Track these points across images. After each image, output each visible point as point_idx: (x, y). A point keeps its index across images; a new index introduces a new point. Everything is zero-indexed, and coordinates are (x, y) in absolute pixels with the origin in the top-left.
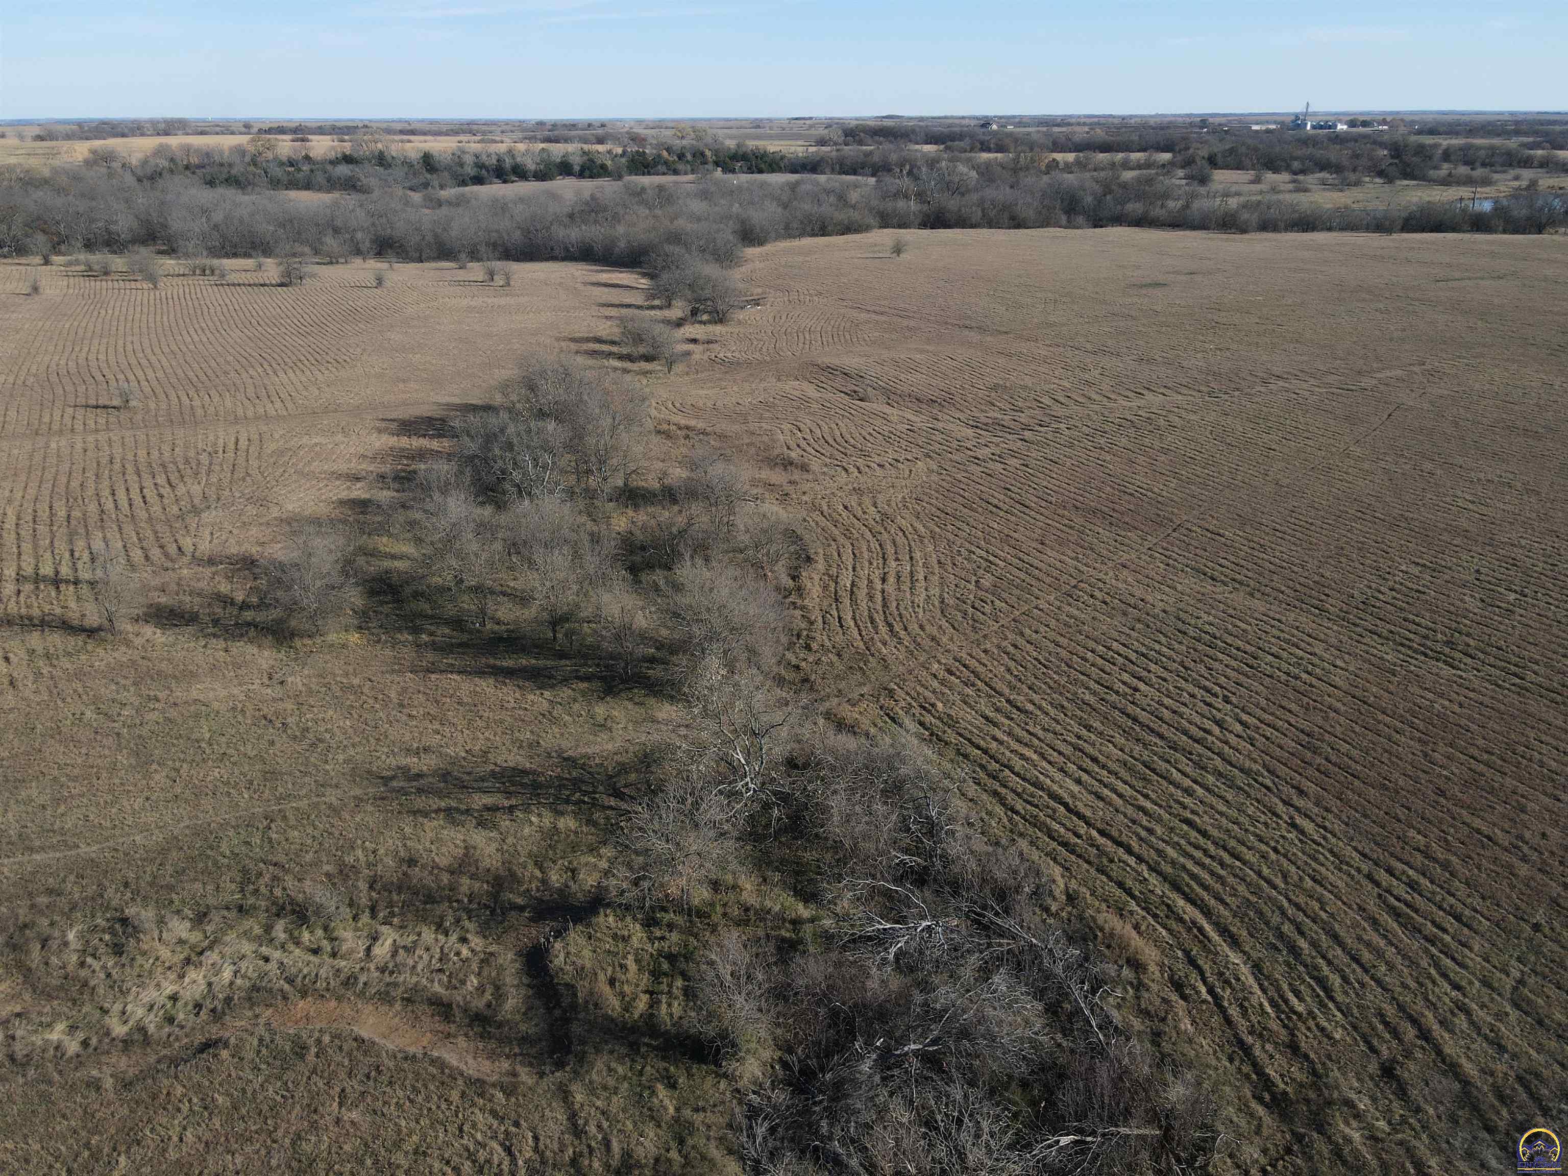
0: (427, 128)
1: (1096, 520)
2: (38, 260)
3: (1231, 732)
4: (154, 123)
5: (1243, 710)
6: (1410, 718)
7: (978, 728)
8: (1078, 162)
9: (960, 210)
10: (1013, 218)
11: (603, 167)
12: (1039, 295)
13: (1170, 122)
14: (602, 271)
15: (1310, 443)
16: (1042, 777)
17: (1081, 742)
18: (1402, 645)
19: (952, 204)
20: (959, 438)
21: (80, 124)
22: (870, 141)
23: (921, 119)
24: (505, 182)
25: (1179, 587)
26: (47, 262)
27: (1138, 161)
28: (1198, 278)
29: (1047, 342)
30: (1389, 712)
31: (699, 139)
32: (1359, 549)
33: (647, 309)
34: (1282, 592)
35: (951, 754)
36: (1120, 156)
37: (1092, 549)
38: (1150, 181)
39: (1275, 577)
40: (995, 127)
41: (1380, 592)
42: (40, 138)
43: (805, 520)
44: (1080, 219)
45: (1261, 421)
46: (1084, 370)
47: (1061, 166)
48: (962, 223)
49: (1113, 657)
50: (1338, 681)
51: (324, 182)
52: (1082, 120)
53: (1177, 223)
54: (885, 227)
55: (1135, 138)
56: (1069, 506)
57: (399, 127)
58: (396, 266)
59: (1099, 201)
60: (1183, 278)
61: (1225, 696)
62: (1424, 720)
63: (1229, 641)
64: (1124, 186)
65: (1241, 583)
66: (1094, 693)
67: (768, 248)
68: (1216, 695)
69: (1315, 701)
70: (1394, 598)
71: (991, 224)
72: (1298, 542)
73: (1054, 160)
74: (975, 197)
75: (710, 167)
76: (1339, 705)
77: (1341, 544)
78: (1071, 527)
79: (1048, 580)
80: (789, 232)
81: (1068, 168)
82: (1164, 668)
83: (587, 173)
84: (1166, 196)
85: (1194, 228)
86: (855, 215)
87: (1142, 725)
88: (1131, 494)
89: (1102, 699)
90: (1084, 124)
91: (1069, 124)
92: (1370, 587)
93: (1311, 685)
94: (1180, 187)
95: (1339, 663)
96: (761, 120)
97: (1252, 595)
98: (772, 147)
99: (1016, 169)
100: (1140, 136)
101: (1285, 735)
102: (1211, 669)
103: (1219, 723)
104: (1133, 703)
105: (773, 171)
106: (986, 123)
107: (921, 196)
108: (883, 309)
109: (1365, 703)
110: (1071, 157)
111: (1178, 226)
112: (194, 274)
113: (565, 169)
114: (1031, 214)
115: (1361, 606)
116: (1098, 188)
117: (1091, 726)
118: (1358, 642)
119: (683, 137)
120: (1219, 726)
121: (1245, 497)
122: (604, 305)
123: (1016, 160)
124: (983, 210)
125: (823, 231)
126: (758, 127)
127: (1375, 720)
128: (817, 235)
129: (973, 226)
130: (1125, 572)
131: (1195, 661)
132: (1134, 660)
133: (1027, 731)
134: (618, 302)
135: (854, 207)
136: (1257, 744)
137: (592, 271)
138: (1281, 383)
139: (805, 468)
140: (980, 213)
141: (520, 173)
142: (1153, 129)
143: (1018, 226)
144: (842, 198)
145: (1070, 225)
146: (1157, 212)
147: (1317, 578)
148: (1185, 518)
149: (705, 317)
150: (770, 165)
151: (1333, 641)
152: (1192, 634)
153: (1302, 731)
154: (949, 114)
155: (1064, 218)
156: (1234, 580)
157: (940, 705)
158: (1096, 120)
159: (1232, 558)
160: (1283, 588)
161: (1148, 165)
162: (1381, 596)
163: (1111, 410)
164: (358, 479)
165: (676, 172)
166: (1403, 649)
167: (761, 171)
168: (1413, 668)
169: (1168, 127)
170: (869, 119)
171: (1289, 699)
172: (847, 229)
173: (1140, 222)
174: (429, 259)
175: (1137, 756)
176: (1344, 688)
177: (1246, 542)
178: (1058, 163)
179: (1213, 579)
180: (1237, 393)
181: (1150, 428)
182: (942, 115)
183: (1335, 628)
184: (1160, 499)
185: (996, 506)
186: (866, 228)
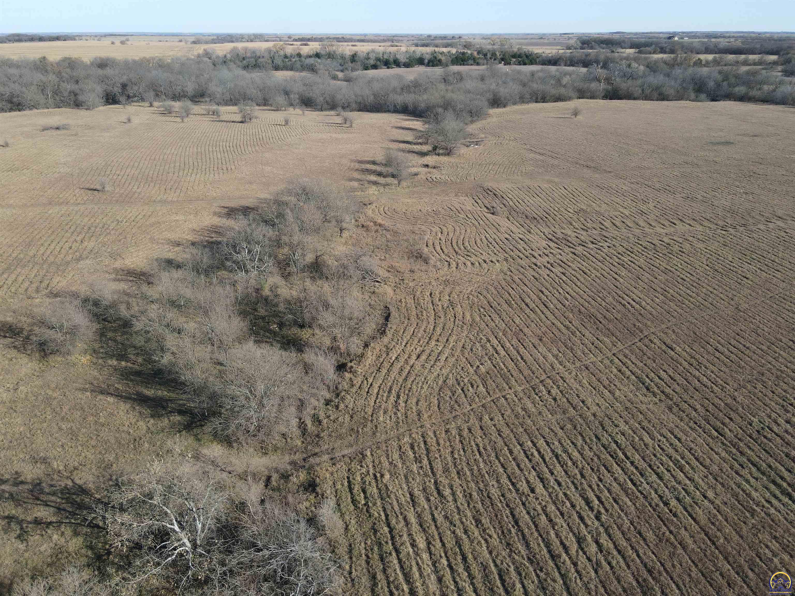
0: (372, 38)
1: (588, 325)
2: (147, 104)
3: (585, 553)
4: (249, 36)
5: (606, 530)
6: (746, 568)
7: (400, 505)
8: (715, 60)
9: (628, 89)
10: (660, 94)
11: (440, 61)
12: (645, 147)
13: (788, 37)
14: (409, 120)
15: (779, 275)
16: (415, 569)
17: (464, 537)
18: (774, 482)
19: (624, 85)
20: (534, 247)
21: (218, 36)
22: (597, 47)
23: (636, 34)
24: (388, 68)
25: (617, 393)
26: (151, 105)
27: (755, 60)
28: (757, 139)
29: (633, 180)
30: (730, 559)
31: (502, 45)
32: (777, 377)
33: (415, 144)
34: (695, 410)
35: (367, 526)
36: (743, 56)
37: (572, 349)
38: (754, 73)
39: (697, 395)
40: (676, 39)
41: (776, 422)
42: (194, 42)
43: (400, 301)
44: (703, 96)
45: (748, 253)
46: (644, 202)
47: (704, 62)
48: (629, 96)
49: (532, 455)
50: (699, 512)
51: (299, 67)
52: (732, 35)
53: (766, 100)
54: (582, 98)
55: (758, 46)
56: (576, 310)
57: (358, 38)
58: (307, 112)
59: (718, 85)
60: (746, 139)
61: (599, 512)
62: (758, 575)
63: (629, 454)
64: (737, 77)
65: (667, 396)
66: (500, 487)
67: (508, 109)
68: (591, 509)
69: (671, 532)
70: (786, 431)
71: (647, 98)
72: (730, 364)
73: (699, 59)
74: (639, 82)
75: (497, 61)
76: (690, 541)
77: (764, 370)
78: (568, 328)
79: (527, 372)
80: (522, 100)
81: (707, 64)
82: (566, 472)
83: (431, 64)
84: (762, 83)
85: (777, 103)
86: (563, 91)
87: (520, 530)
88: (624, 305)
89: (503, 495)
90: (733, 37)
91: (724, 37)
92: (770, 417)
93: (675, 515)
94: (777, 77)
95: (710, 494)
96: (544, 34)
97: (670, 409)
98: (537, 50)
99: (672, 65)
100: (761, 45)
101: (629, 567)
102: (601, 480)
103: (580, 540)
104: (524, 504)
105: (532, 64)
106: (671, 37)
107: (608, 80)
108: (544, 152)
109: (714, 543)
110: (710, 57)
111: (767, 101)
112: (208, 114)
113: (420, 61)
114: (672, 92)
115: (755, 435)
116: (719, 77)
117: (481, 522)
118: (737, 473)
119: (494, 44)
120: (579, 542)
121: (707, 317)
122: (394, 141)
123: (675, 59)
124: (643, 90)
125: (544, 100)
126: (541, 38)
127: (715, 565)
128: (539, 102)
129: (635, 99)
130: (585, 373)
131: (592, 469)
132: (547, 459)
133: (433, 515)
134: (402, 140)
135: (564, 86)
136: (600, 572)
137: (403, 119)
138: (780, 223)
139: (426, 261)
140: (640, 91)
141: (397, 63)
142: (776, 40)
143: (663, 100)
144: (559, 81)
145: (696, 100)
146: (754, 93)
147: (729, 401)
148: (652, 330)
149: (441, 151)
150: (531, 61)
151: (715, 468)
152: (604, 441)
153: (645, 566)
154: (653, 31)
155: (693, 95)
156: (663, 392)
157: (387, 476)
158: (742, 34)
159: (671, 372)
160: (698, 407)
161: (760, 63)
162: (775, 428)
163: (645, 235)
164: (179, 245)
165: (478, 64)
166: (772, 487)
167: (525, 64)
168: (772, 511)
169: (784, 40)
170: (606, 34)
171: (650, 525)
172: (558, 99)
173: (742, 99)
174: (326, 110)
175: (498, 562)
176: (702, 523)
177: (688, 358)
178: (701, 61)
179: (648, 389)
180: (742, 229)
181: (665, 252)
182: (649, 31)
183: (723, 454)
184: (643, 311)
185: (527, 305)
186: (569, 99)
